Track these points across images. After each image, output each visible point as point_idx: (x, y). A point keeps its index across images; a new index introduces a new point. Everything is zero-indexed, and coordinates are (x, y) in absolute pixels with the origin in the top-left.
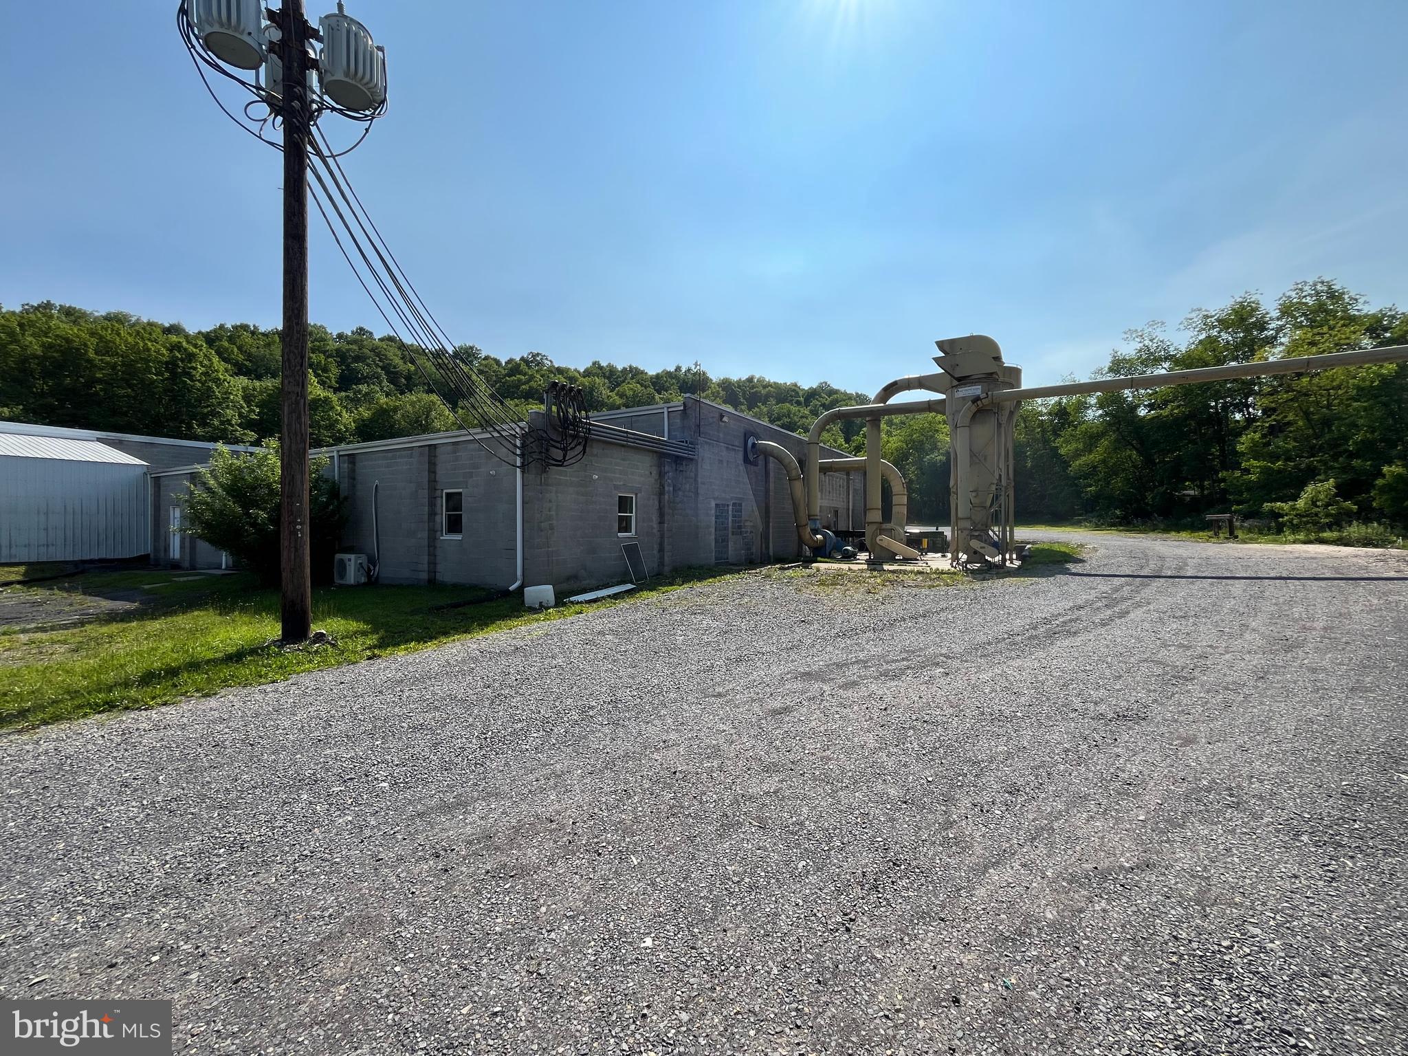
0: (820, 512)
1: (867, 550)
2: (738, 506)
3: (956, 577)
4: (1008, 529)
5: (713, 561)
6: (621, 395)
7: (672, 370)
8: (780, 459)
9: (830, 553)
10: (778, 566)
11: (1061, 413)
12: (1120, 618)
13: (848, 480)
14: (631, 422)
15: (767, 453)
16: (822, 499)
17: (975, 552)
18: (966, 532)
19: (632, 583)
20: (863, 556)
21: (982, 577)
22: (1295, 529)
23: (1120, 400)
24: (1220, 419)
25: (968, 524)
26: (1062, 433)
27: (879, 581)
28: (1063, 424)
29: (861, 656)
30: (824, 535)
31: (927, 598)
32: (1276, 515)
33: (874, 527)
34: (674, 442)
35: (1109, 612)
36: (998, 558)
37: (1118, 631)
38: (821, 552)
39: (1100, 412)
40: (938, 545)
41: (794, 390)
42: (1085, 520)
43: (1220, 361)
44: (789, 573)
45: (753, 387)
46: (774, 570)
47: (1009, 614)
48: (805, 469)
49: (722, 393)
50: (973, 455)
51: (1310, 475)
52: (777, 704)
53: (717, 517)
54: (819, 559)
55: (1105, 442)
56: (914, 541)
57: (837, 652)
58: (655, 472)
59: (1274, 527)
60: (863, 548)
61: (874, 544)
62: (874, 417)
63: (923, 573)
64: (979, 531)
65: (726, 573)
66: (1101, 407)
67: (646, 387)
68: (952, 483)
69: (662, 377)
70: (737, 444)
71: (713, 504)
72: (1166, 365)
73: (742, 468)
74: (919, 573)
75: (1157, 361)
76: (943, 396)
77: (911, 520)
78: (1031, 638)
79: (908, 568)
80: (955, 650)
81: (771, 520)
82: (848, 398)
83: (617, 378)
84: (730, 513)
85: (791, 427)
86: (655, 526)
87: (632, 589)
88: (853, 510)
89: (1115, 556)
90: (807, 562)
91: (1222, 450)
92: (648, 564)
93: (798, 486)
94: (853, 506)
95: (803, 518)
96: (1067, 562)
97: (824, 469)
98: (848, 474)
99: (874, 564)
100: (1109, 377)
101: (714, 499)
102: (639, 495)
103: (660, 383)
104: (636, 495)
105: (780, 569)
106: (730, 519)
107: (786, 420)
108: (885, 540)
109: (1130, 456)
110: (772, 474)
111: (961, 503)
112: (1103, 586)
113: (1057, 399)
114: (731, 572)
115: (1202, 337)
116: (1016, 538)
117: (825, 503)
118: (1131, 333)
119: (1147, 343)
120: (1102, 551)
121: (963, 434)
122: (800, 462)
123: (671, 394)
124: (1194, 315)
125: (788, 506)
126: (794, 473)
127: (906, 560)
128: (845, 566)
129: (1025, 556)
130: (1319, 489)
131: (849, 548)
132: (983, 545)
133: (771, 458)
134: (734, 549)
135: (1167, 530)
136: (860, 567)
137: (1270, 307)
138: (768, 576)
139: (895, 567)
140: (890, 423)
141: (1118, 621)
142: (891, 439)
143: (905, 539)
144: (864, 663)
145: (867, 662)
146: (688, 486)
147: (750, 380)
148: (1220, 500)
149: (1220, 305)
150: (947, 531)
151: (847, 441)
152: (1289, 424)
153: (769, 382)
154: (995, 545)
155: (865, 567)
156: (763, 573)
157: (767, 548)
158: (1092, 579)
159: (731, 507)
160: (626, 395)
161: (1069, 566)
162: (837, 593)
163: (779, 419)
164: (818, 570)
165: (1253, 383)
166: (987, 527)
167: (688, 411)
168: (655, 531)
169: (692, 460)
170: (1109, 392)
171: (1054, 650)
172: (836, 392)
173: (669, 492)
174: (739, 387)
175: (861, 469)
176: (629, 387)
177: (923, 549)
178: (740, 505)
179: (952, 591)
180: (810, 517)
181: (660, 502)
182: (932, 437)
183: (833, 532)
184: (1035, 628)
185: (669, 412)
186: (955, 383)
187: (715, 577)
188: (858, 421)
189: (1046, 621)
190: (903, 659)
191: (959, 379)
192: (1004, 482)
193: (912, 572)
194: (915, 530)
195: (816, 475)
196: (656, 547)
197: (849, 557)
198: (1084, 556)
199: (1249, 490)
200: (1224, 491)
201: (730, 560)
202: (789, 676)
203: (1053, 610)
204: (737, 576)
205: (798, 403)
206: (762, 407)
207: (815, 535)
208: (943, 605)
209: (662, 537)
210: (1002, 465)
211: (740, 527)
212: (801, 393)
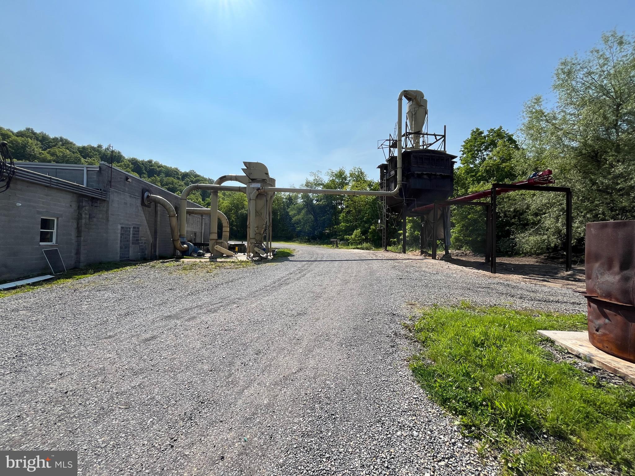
0: (187, 233)
1: (210, 252)
2: (137, 229)
3: (248, 263)
4: (269, 243)
5: (118, 259)
6: (53, 154)
7: (96, 146)
8: (164, 205)
9: (191, 254)
10: (161, 261)
11: (290, 199)
12: (303, 277)
13: (202, 219)
14: (56, 172)
15: (156, 202)
16: (188, 227)
17: (256, 253)
18: (253, 244)
19: (51, 274)
20: (208, 255)
21: (258, 263)
22: (352, 244)
23: (308, 197)
24: (335, 207)
25: (253, 241)
26: (290, 207)
27: (214, 266)
28: (290, 204)
29: (200, 303)
30: (188, 245)
31: (234, 274)
32: (348, 240)
33: (214, 241)
34: (91, 188)
35: (300, 275)
36: (265, 255)
37: (302, 282)
38: (186, 253)
39: (302, 200)
40: (242, 249)
41: (175, 171)
42: (297, 240)
43: (335, 188)
44: (166, 264)
45: (152, 166)
46: (158, 264)
47: (266, 278)
48: (179, 212)
49: (131, 166)
50: (256, 212)
51: (356, 227)
52: (148, 336)
53: (122, 234)
54: (185, 257)
55: (303, 211)
56: (232, 248)
57: (187, 303)
58: (74, 205)
59: (347, 243)
60: (208, 251)
61: (213, 249)
62: (215, 190)
63: (234, 262)
64: (258, 244)
65: (126, 265)
66: (302, 199)
67: (74, 153)
68: (248, 223)
69: (87, 149)
70: (137, 195)
71: (119, 227)
72: (322, 186)
73: (140, 208)
74: (233, 262)
75: (319, 185)
76: (245, 186)
77: (231, 239)
78: (273, 287)
79: (228, 260)
80: (243, 296)
81: (158, 236)
82: (204, 180)
83: (49, 143)
84: (131, 232)
85: (173, 190)
86: (73, 238)
87: (51, 279)
88: (204, 233)
89: (304, 254)
90: (178, 258)
91: (335, 218)
92: (65, 261)
93: (174, 220)
94: (204, 231)
95: (177, 237)
96: (289, 256)
97: (189, 213)
98: (202, 216)
99: (213, 259)
100: (305, 188)
101: (121, 224)
102: (60, 219)
103: (85, 152)
104: (58, 218)
105: (161, 262)
106: (131, 236)
107: (171, 186)
108: (218, 248)
109: (311, 217)
110: (159, 213)
111: (251, 232)
112: (299, 265)
113: (288, 193)
114: (130, 265)
115: (331, 179)
116: (272, 247)
117: (189, 229)
118: (312, 174)
119: (316, 178)
120: (301, 252)
121: (253, 202)
122: (176, 208)
123: (94, 160)
124: (329, 171)
125: (169, 230)
126: (172, 213)
127: (228, 257)
128: (198, 260)
129: (275, 254)
130: (357, 232)
131: (201, 251)
132: (259, 250)
133: (159, 205)
134: (133, 252)
135: (320, 244)
136: (205, 260)
137: (347, 173)
138: (154, 266)
139: (223, 260)
140: (224, 194)
141: (302, 278)
142: (224, 201)
143: (228, 247)
144: (200, 307)
145: (202, 306)
146: (101, 216)
147: (150, 162)
148: (334, 234)
149: (336, 170)
150: (245, 243)
151: (203, 200)
152: (351, 211)
153: (161, 165)
154: (264, 250)
155: (208, 260)
156: (151, 265)
157: (155, 251)
158: (296, 262)
159: (132, 229)
160: (56, 155)
161: (289, 258)
162: (191, 274)
163: (167, 185)
164: (183, 262)
165: (343, 197)
166: (261, 243)
167: (102, 172)
168: (73, 241)
169: (105, 200)
170: (305, 193)
171: (280, 291)
172: (199, 176)
173: (85, 218)
174: (143, 164)
175: (208, 214)
176: (59, 151)
177: (236, 252)
178: (138, 228)
179: (245, 269)
180: (180, 236)
181: (78, 224)
182: (242, 203)
183: (193, 243)
184: (274, 283)
185: (88, 171)
186: (251, 181)
187: (118, 268)
188: (209, 191)
189: (279, 280)
190: (220, 303)
191: (252, 180)
192: (268, 224)
193: (229, 262)
194: (232, 243)
195: (184, 215)
196: (74, 252)
197: (200, 256)
198: (294, 254)
199: (342, 231)
200: (336, 232)
201: (130, 258)
202: (158, 319)
203: (282, 275)
204: (134, 267)
205: (178, 178)
206: (157, 177)
207: (183, 245)
208: (241, 276)
209: (79, 245)
210: (267, 217)
211: (137, 240)
212: (180, 174)
